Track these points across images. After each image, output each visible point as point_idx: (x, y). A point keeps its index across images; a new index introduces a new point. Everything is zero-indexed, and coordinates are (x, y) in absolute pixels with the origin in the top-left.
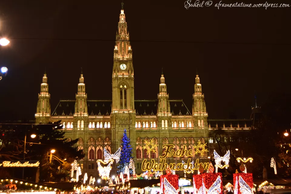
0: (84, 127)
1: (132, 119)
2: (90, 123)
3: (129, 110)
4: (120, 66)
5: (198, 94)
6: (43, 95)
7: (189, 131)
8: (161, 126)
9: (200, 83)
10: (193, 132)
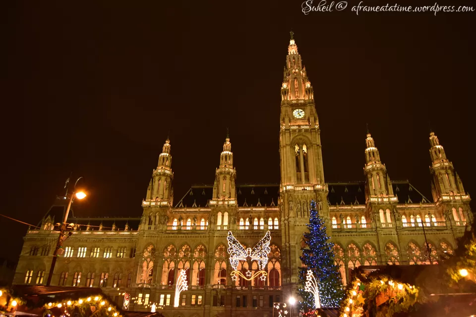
0: (229, 223)
1: (321, 200)
2: (242, 219)
3: (314, 183)
4: (294, 113)
5: (441, 163)
6: (159, 171)
7: (438, 230)
8: (379, 220)
9: (440, 144)
10: (446, 231)
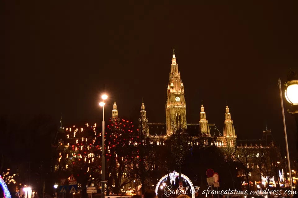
4: (176, 98)
5: (228, 121)
9: (229, 112)
